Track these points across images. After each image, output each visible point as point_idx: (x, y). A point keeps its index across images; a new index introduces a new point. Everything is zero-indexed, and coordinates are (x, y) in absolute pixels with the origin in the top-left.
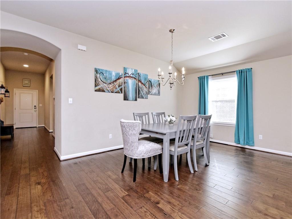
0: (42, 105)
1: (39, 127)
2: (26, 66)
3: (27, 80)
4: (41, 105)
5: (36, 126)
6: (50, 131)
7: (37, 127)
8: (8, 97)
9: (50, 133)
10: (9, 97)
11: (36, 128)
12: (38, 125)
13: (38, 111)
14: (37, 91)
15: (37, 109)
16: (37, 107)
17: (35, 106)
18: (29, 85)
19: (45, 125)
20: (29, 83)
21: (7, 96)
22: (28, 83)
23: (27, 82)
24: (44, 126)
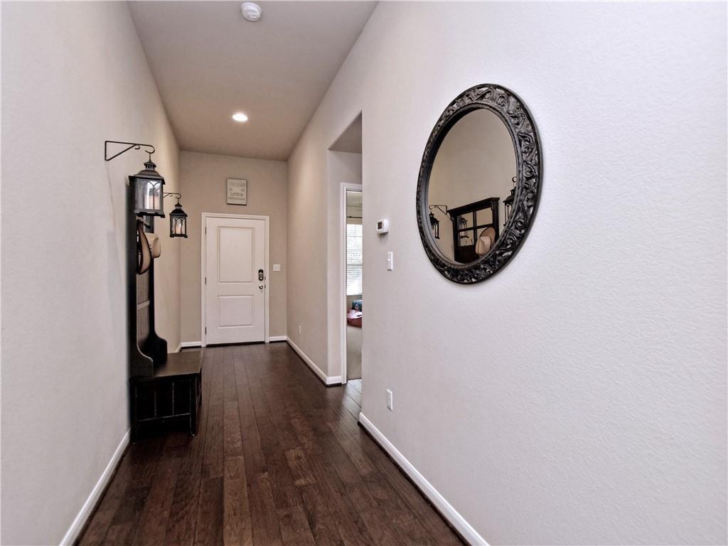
0: (281, 269)
1: (271, 342)
2: (240, 117)
3: (238, 181)
4: (277, 267)
5: (263, 340)
6: (330, 380)
7: (267, 341)
8: (181, 235)
9: (330, 391)
10: (186, 236)
11: (263, 345)
12: (270, 336)
13: (268, 286)
14: (267, 218)
15: (267, 282)
16: (267, 274)
17: (261, 271)
18: (243, 199)
19: (289, 334)
20: (244, 193)
21: (178, 232)
22: (240, 192)
23: (237, 190)
24: (284, 338)
